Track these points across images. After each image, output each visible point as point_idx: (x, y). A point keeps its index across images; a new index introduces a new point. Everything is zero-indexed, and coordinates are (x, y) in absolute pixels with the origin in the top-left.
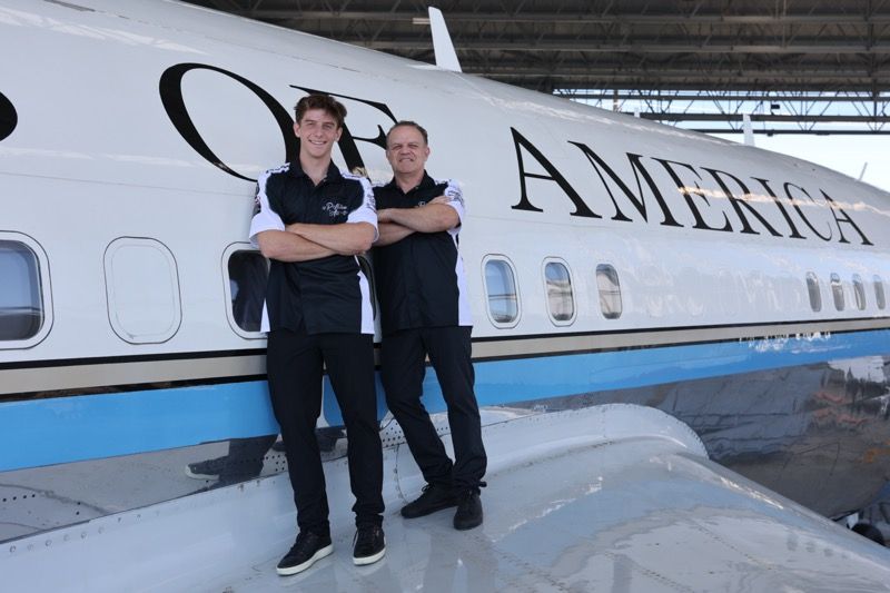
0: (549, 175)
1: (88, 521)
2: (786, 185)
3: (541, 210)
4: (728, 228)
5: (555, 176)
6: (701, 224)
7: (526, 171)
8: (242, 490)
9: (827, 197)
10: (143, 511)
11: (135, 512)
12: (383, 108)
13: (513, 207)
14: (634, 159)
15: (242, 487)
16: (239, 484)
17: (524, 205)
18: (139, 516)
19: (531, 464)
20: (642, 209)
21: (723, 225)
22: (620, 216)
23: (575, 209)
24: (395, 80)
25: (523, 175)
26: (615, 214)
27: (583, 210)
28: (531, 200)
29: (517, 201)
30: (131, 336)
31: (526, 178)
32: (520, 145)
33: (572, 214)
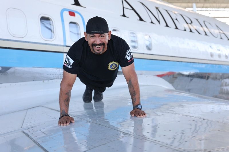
1: (2, 84)
2: (204, 22)
3: (129, 18)
4: (185, 30)
5: (133, 9)
6: (177, 28)
7: (124, 7)
9: (217, 26)
10: (16, 83)
11: (14, 84)
13: (121, 16)
14: (157, 8)
15: (44, 81)
16: (43, 81)
18: (16, 85)
20: (159, 22)
21: (184, 29)
22: (152, 23)
23: (139, 19)
25: (123, 8)
26: (151, 22)
27: (141, 19)
28: (126, 14)
29: (122, 14)
30: (14, 35)
31: (125, 9)
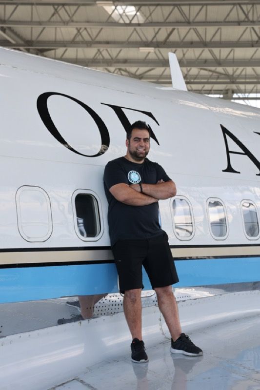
0: (243, 152)
1: (5, 337)
3: (239, 173)
5: (247, 152)
7: (230, 150)
8: (80, 325)
10: (30, 333)
11: (27, 334)
12: (150, 114)
13: (223, 171)
15: (80, 323)
16: (79, 322)
17: (230, 169)
18: (30, 336)
19: (236, 320)
24: (155, 98)
25: (228, 152)
28: (233, 166)
29: (226, 167)
30: (29, 238)
31: (230, 154)
32: (226, 135)
33: (257, 175)
